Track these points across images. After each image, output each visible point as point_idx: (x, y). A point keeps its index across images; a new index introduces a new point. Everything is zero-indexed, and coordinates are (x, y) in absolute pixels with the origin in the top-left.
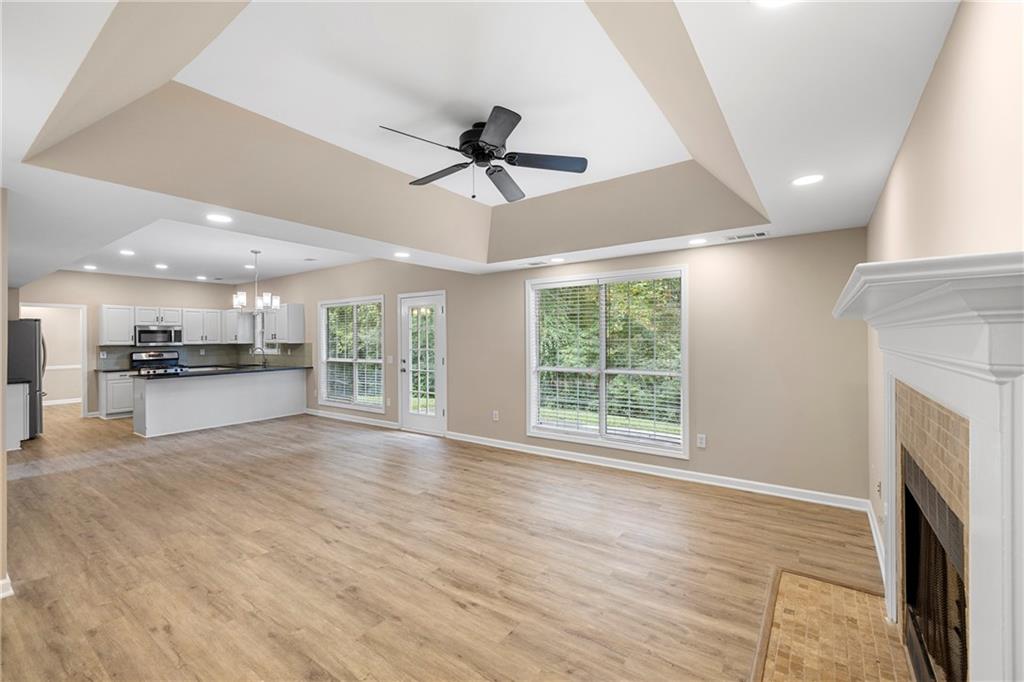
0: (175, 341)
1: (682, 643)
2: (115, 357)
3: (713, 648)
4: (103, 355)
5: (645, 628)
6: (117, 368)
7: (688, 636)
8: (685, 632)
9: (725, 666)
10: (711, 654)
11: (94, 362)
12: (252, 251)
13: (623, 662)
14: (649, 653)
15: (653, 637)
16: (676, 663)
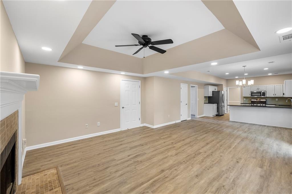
0: (263, 96)
1: (88, 184)
2: (248, 100)
3: (80, 190)
4: (245, 99)
5: (99, 179)
6: (248, 103)
7: (88, 187)
8: (90, 187)
9: (74, 189)
10: (79, 188)
11: (243, 101)
12: (243, 66)
13: (94, 172)
14: (92, 177)
15: (95, 180)
16: (84, 180)
